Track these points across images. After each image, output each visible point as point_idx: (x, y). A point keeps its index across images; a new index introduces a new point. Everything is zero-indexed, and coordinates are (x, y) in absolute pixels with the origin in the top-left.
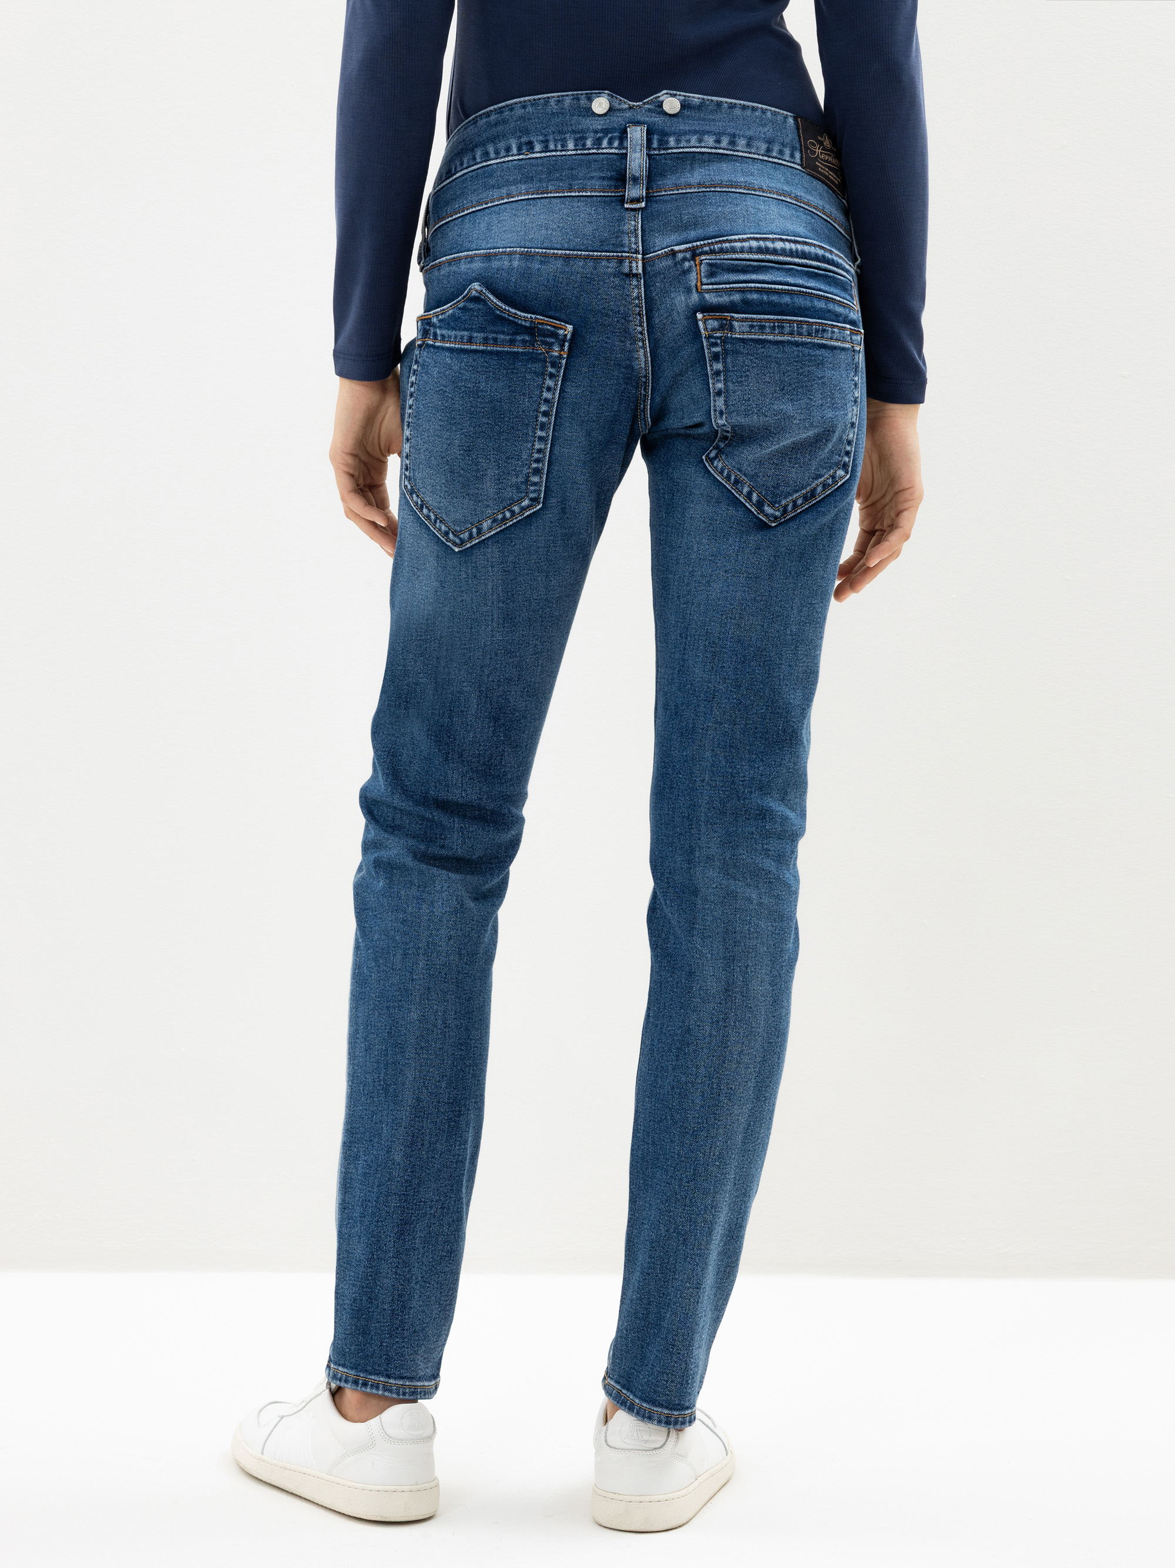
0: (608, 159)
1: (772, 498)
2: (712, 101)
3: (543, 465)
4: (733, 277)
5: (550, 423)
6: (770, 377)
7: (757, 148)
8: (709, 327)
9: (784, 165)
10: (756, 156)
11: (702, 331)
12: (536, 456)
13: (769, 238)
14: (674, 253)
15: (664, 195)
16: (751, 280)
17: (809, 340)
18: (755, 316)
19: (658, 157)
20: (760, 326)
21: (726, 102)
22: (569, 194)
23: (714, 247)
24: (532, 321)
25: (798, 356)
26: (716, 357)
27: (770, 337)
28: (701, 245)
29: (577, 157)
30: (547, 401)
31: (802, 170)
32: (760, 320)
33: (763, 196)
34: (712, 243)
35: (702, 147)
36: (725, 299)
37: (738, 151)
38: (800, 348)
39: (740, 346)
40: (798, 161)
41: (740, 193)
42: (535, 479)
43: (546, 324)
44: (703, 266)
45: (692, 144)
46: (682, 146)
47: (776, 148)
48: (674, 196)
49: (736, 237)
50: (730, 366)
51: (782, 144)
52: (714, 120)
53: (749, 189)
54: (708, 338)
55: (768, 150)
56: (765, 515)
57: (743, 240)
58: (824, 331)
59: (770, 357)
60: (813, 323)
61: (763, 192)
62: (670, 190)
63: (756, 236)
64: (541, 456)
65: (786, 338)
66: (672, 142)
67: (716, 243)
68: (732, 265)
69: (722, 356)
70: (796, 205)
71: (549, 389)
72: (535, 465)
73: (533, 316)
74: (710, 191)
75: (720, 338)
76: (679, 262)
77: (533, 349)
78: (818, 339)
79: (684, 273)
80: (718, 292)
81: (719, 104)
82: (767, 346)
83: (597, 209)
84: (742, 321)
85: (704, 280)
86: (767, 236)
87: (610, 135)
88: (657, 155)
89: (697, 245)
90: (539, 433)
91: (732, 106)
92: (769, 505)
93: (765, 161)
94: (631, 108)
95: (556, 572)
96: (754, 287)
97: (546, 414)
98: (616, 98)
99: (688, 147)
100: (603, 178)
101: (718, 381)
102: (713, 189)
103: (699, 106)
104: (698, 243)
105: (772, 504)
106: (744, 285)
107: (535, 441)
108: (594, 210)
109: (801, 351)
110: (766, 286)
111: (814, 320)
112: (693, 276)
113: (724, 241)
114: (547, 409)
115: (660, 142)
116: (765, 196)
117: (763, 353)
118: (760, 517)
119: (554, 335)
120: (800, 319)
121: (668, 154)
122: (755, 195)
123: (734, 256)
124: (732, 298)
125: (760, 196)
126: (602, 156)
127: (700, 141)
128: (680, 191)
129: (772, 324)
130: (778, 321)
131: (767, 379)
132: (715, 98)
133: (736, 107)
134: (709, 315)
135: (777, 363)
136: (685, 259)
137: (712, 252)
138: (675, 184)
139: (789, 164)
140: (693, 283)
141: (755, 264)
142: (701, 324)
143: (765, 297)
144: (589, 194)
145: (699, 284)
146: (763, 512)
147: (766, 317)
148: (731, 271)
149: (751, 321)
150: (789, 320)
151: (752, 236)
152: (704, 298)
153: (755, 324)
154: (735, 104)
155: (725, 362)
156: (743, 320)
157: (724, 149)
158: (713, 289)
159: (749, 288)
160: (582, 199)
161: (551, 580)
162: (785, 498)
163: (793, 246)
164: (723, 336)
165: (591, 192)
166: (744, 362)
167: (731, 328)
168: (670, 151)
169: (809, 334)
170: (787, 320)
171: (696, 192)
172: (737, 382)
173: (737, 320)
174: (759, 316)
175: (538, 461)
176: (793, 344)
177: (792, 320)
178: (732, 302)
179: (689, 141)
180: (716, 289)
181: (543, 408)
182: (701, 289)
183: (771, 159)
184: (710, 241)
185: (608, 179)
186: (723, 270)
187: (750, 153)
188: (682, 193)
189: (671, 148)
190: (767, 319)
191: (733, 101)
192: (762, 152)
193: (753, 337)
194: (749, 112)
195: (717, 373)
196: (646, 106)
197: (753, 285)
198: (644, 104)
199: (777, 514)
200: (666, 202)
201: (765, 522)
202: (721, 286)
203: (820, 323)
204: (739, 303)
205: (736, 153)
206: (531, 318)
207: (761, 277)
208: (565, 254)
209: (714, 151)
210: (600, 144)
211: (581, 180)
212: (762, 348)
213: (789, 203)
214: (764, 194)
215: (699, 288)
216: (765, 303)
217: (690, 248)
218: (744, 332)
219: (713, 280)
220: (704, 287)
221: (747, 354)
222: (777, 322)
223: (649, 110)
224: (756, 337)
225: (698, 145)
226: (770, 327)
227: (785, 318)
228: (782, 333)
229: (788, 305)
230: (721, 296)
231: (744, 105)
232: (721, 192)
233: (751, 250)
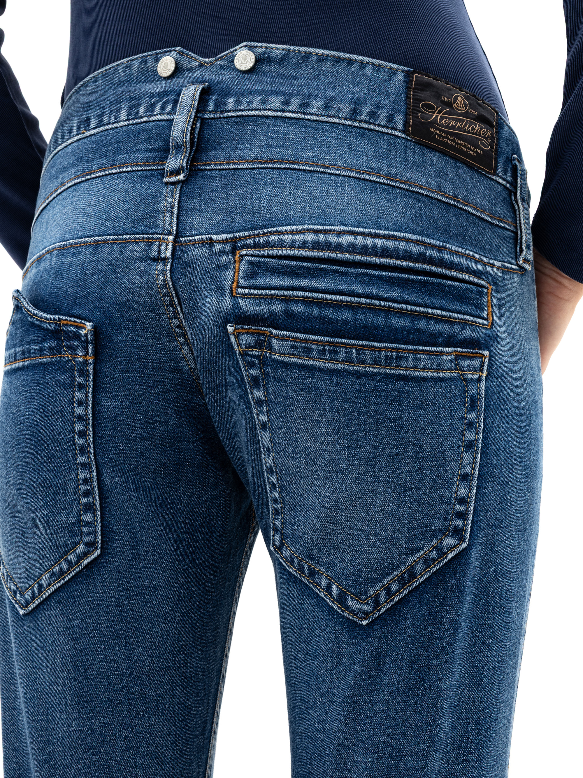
0: (158, 127)
1: (355, 588)
2: (299, 52)
3: (94, 498)
4: (276, 281)
5: (89, 446)
6: (321, 415)
7: (339, 111)
8: (243, 343)
9: (377, 131)
10: (336, 120)
11: (236, 348)
12: (83, 487)
13: (334, 231)
14: (211, 243)
15: (213, 170)
16: (300, 286)
17: (376, 370)
18: (298, 335)
19: (212, 122)
20: (306, 348)
21: (317, 54)
22: (110, 172)
23: (259, 240)
24: (56, 324)
25: (358, 391)
26: (256, 382)
27: (320, 364)
28: (245, 236)
29: (128, 127)
30: (80, 418)
31: (406, 137)
32: (306, 341)
33: (336, 175)
34: (259, 234)
35: (265, 110)
36: (262, 309)
37: (312, 114)
38: (363, 381)
39: (282, 372)
40: (400, 126)
41: (304, 171)
42: (87, 517)
43: (71, 325)
44: (243, 263)
45: (254, 106)
46: (242, 108)
47: (366, 110)
48: (224, 172)
49: (288, 228)
50: (272, 396)
51: (377, 106)
52: (294, 78)
53: (317, 166)
54: (244, 355)
55: (354, 113)
56: (350, 612)
57: (298, 232)
58: (400, 358)
59: (319, 389)
60: (381, 348)
61: (337, 169)
62: (220, 165)
63: (315, 227)
64: (89, 488)
65: (341, 366)
66: (231, 103)
67: (264, 234)
68: (279, 265)
69: (263, 382)
70: (388, 185)
71: (80, 403)
72: (84, 500)
73: (57, 317)
74: (267, 168)
75: (258, 357)
76: (215, 254)
77: (60, 357)
78: (391, 369)
79: (219, 268)
80: (256, 299)
81: (306, 56)
82: (316, 375)
83: (134, 186)
84: (282, 340)
85: (242, 282)
86: (333, 228)
87: (165, 99)
88: (212, 119)
89: (240, 237)
90: (81, 459)
91: (322, 59)
92: (353, 599)
93: (349, 125)
94: (201, 65)
95: (139, 637)
96: (302, 297)
97: (83, 434)
98: (187, 55)
99: (248, 110)
100: (150, 151)
101: (261, 412)
102: (270, 166)
103: (281, 59)
104: (242, 234)
105: (357, 597)
106: (290, 293)
107: (78, 469)
108: (131, 187)
109: (364, 385)
110: (319, 295)
111: (383, 345)
112: (229, 274)
113: (273, 233)
114: (82, 428)
115: (217, 104)
116: (339, 175)
117: (311, 383)
118: (346, 615)
119: (77, 336)
120: (360, 343)
121: (224, 118)
122: (325, 173)
123: (280, 252)
124: (272, 308)
125: (333, 174)
126: (152, 124)
127: (264, 102)
128: (232, 166)
129: (321, 348)
130: (329, 343)
131: (317, 417)
132: (303, 49)
133: (327, 60)
134: (243, 328)
135: (329, 397)
136: (222, 252)
137: (256, 245)
138: (229, 157)
139: (385, 130)
140: (228, 284)
141: (310, 265)
142: (232, 338)
143: (316, 311)
144: (129, 169)
145: (234, 286)
146: (347, 608)
147: (313, 337)
148: (278, 273)
149: (294, 341)
150: (345, 344)
151: (310, 227)
152: (238, 304)
153: (299, 344)
154: (328, 56)
155: (266, 390)
156: (283, 338)
157: (293, 112)
158: (250, 295)
159: (296, 297)
160: (122, 175)
161: (134, 649)
162: (372, 586)
163: (369, 241)
164: (261, 355)
165: (132, 166)
166: (287, 393)
167: (270, 347)
168: (226, 114)
169: (376, 362)
170: (342, 343)
171: (250, 169)
172: (282, 417)
173: (277, 338)
174: (303, 336)
175: (86, 494)
176: (353, 375)
177: (349, 344)
178: (272, 314)
179: (250, 102)
180: (253, 294)
181: (78, 427)
182: (236, 293)
183: (357, 124)
184: (256, 232)
185: (155, 150)
186: (267, 270)
187: (329, 116)
188: (233, 169)
189: (230, 111)
190: (314, 341)
191: (325, 52)
192: (345, 115)
193: (296, 360)
194: (341, 67)
195: (259, 402)
196: (218, 62)
197: (300, 293)
198: (217, 60)
199: (366, 607)
200: (213, 178)
201: (353, 621)
202: (260, 292)
203: (393, 348)
204: (281, 315)
205: (308, 117)
206: (55, 319)
207: (314, 284)
208: (95, 241)
209: (279, 114)
210: (153, 110)
211: (125, 154)
212: (309, 377)
213: (377, 182)
214: (338, 172)
215: (234, 291)
216: (315, 318)
217: (231, 239)
218: (285, 354)
219: (251, 283)
220: (240, 290)
221: (291, 383)
222: (329, 345)
223: (222, 67)
224: (301, 361)
225: (260, 107)
226: (318, 351)
227: (339, 340)
228: (335, 360)
229: (348, 323)
230: (258, 305)
231: (339, 58)
232: (280, 168)
233: (304, 245)
